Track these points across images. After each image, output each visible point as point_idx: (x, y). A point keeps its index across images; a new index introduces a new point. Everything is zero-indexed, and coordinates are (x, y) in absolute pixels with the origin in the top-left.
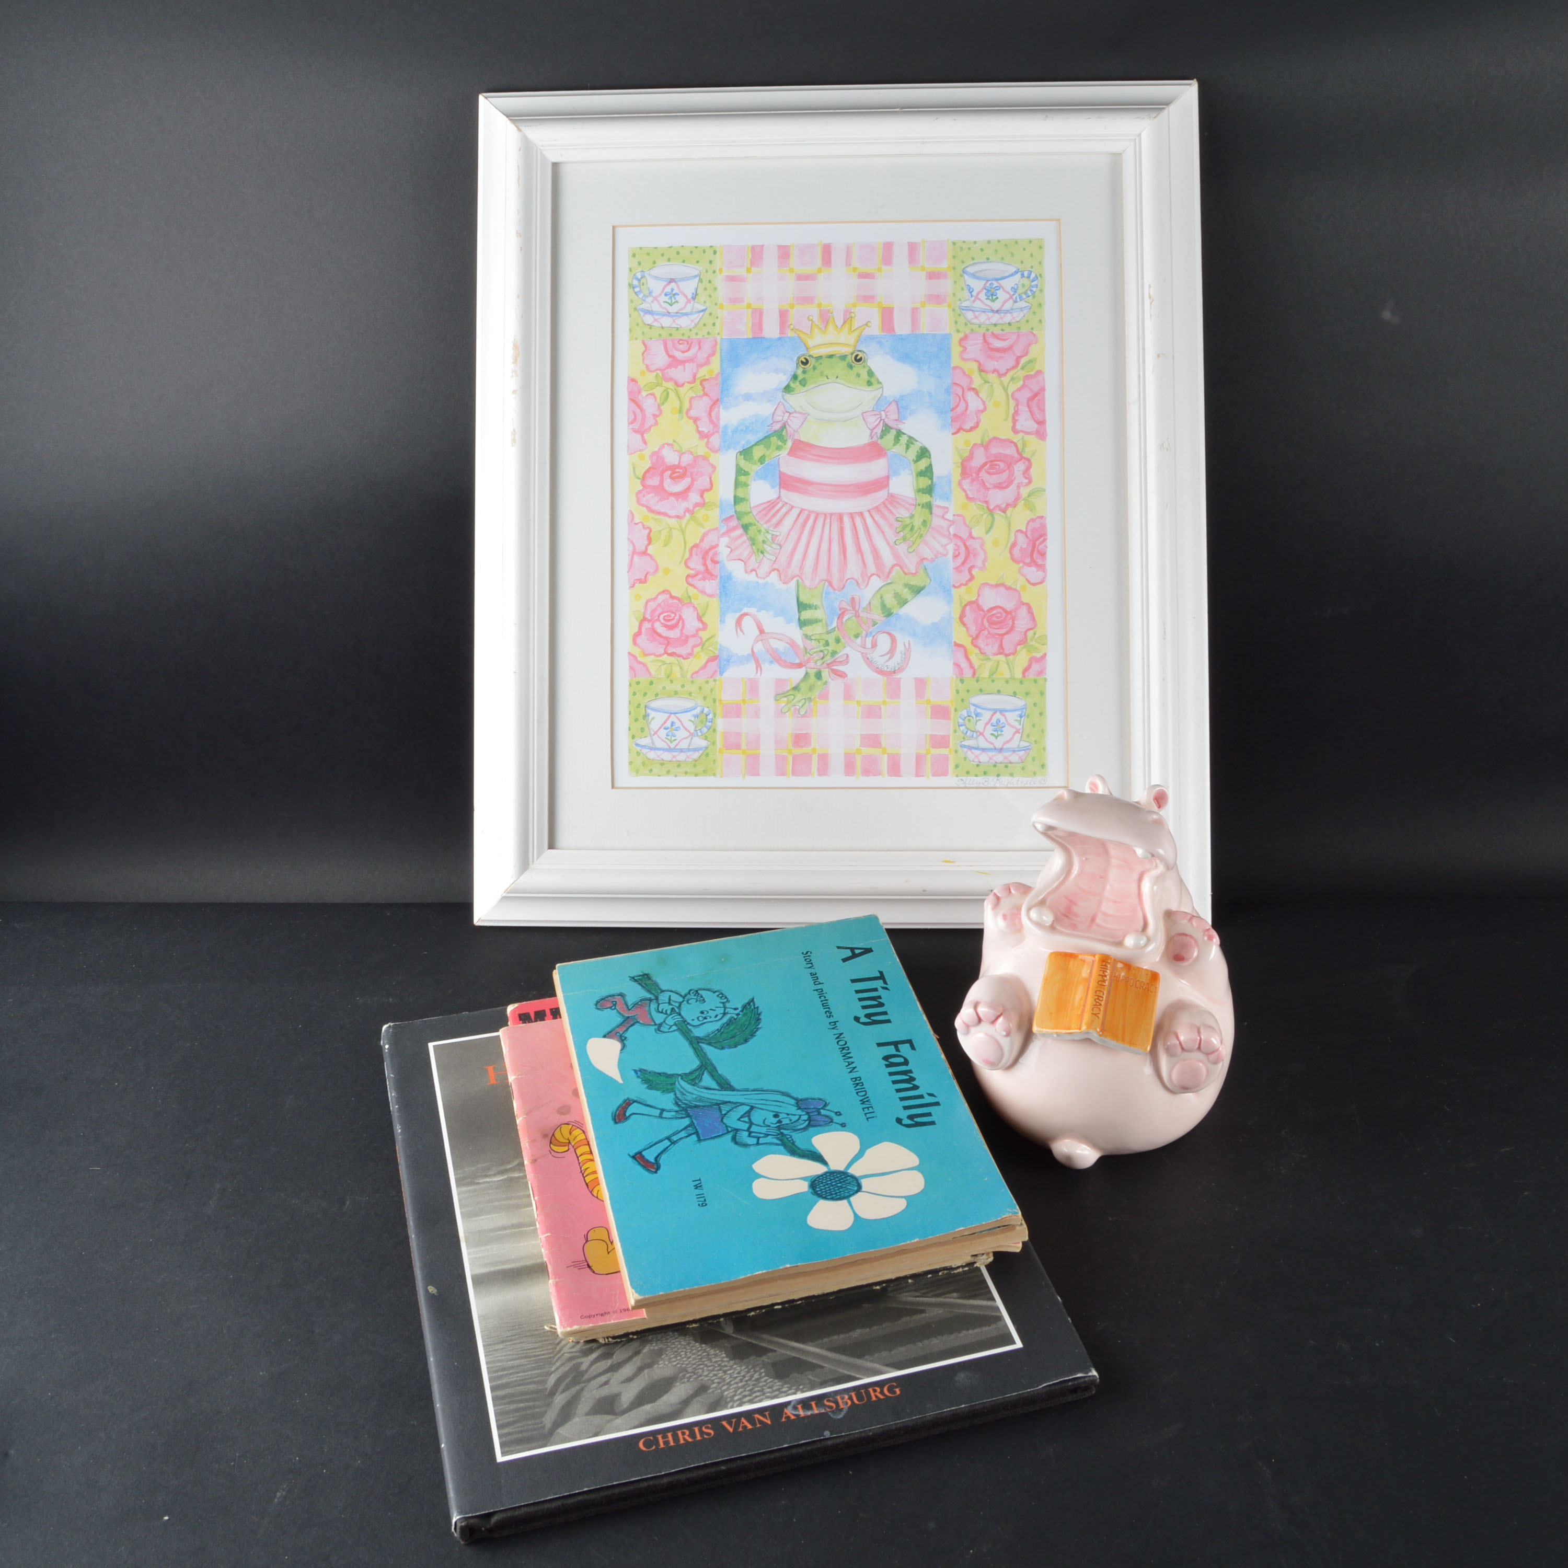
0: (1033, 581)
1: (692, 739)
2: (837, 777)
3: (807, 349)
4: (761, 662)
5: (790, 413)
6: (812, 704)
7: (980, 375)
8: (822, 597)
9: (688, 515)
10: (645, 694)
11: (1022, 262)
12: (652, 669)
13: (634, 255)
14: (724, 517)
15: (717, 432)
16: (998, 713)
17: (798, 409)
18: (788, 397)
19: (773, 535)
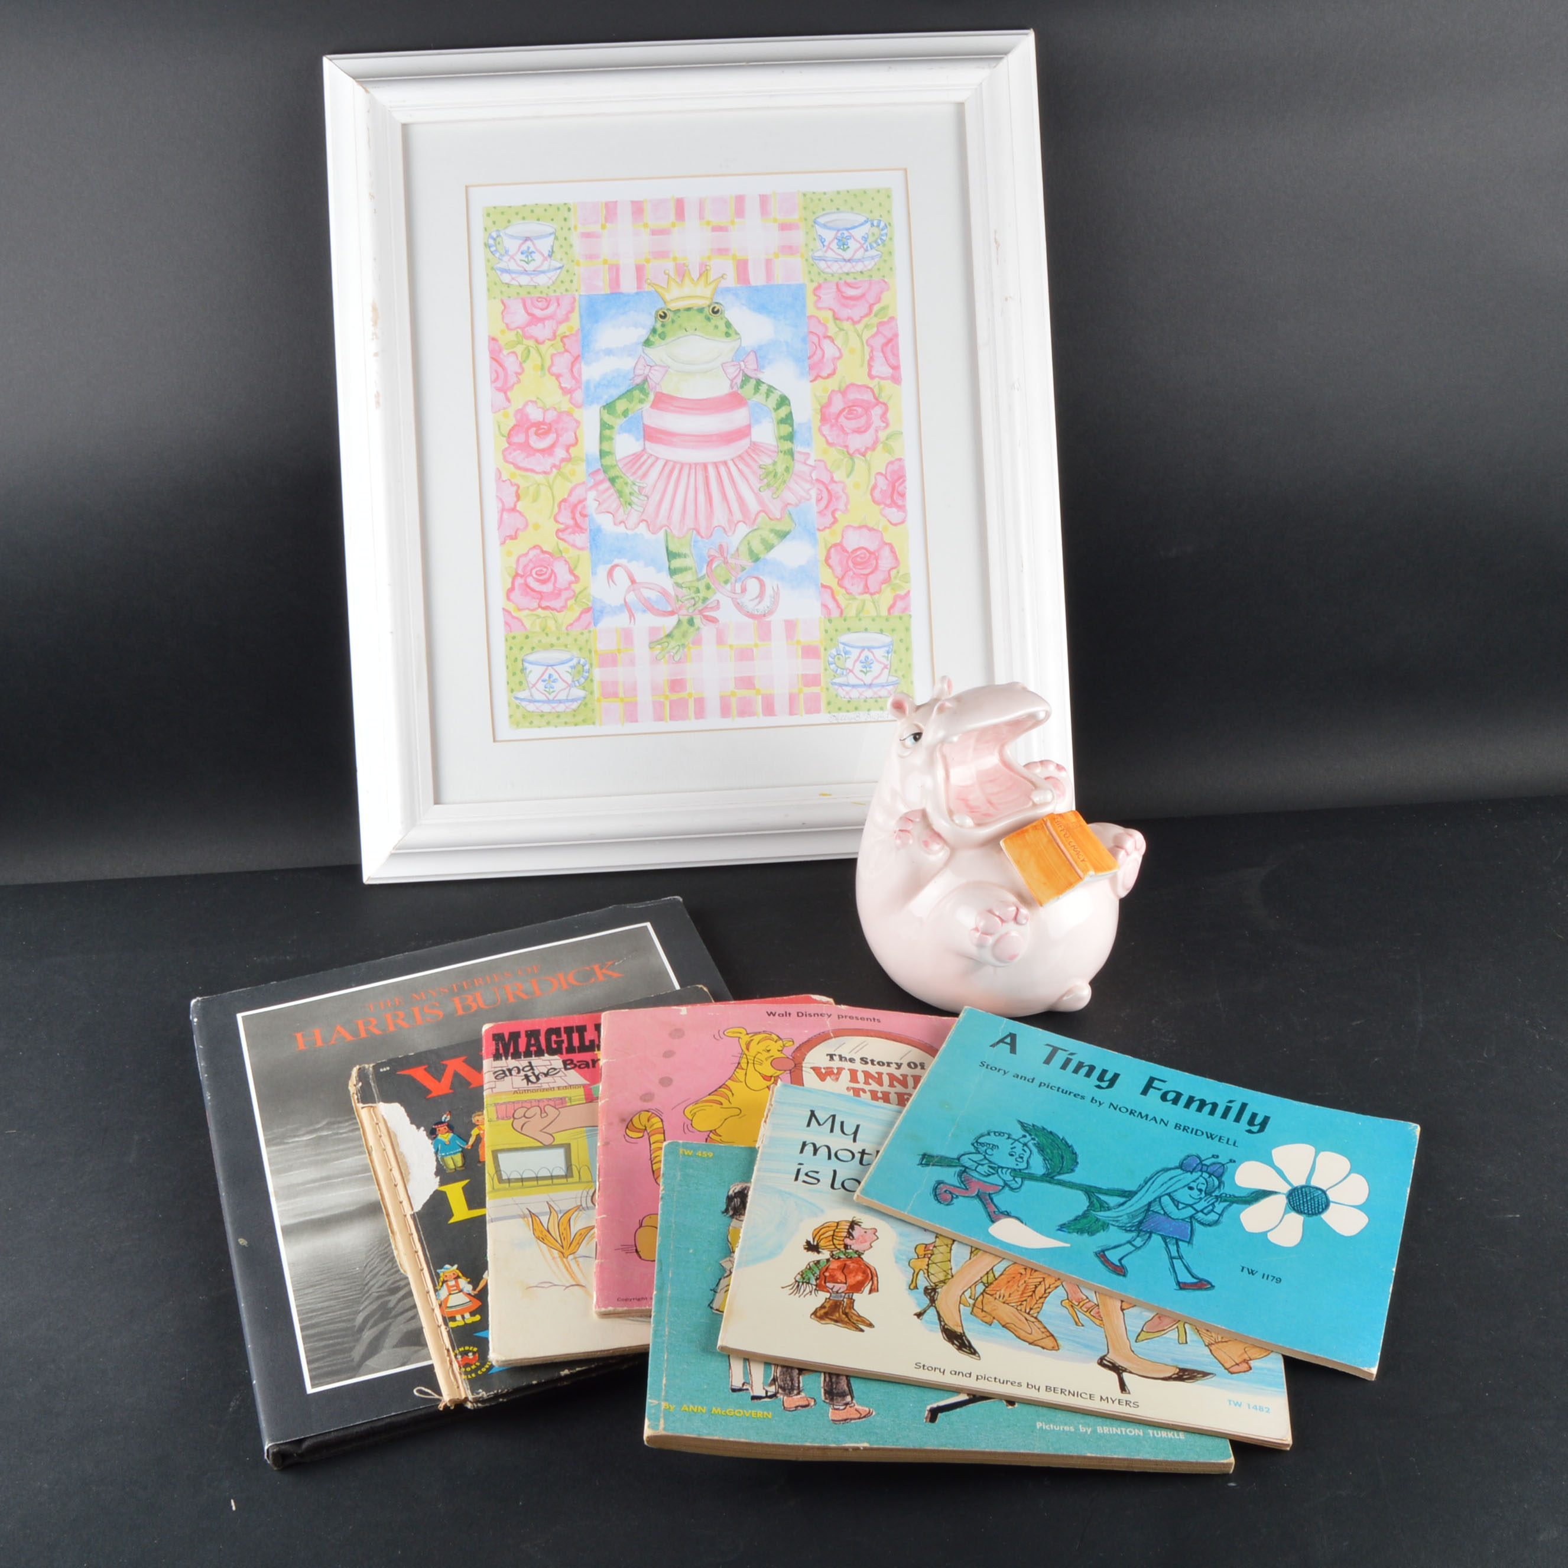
0: (894, 522)
1: (570, 690)
2: (714, 720)
3: (665, 303)
4: (634, 612)
5: (651, 367)
6: (686, 650)
7: (835, 323)
8: (691, 546)
9: (555, 471)
10: (522, 648)
11: (871, 212)
12: (527, 623)
13: (488, 215)
14: (591, 471)
15: (580, 387)
16: (866, 650)
17: (658, 362)
18: (648, 350)
19: (639, 487)
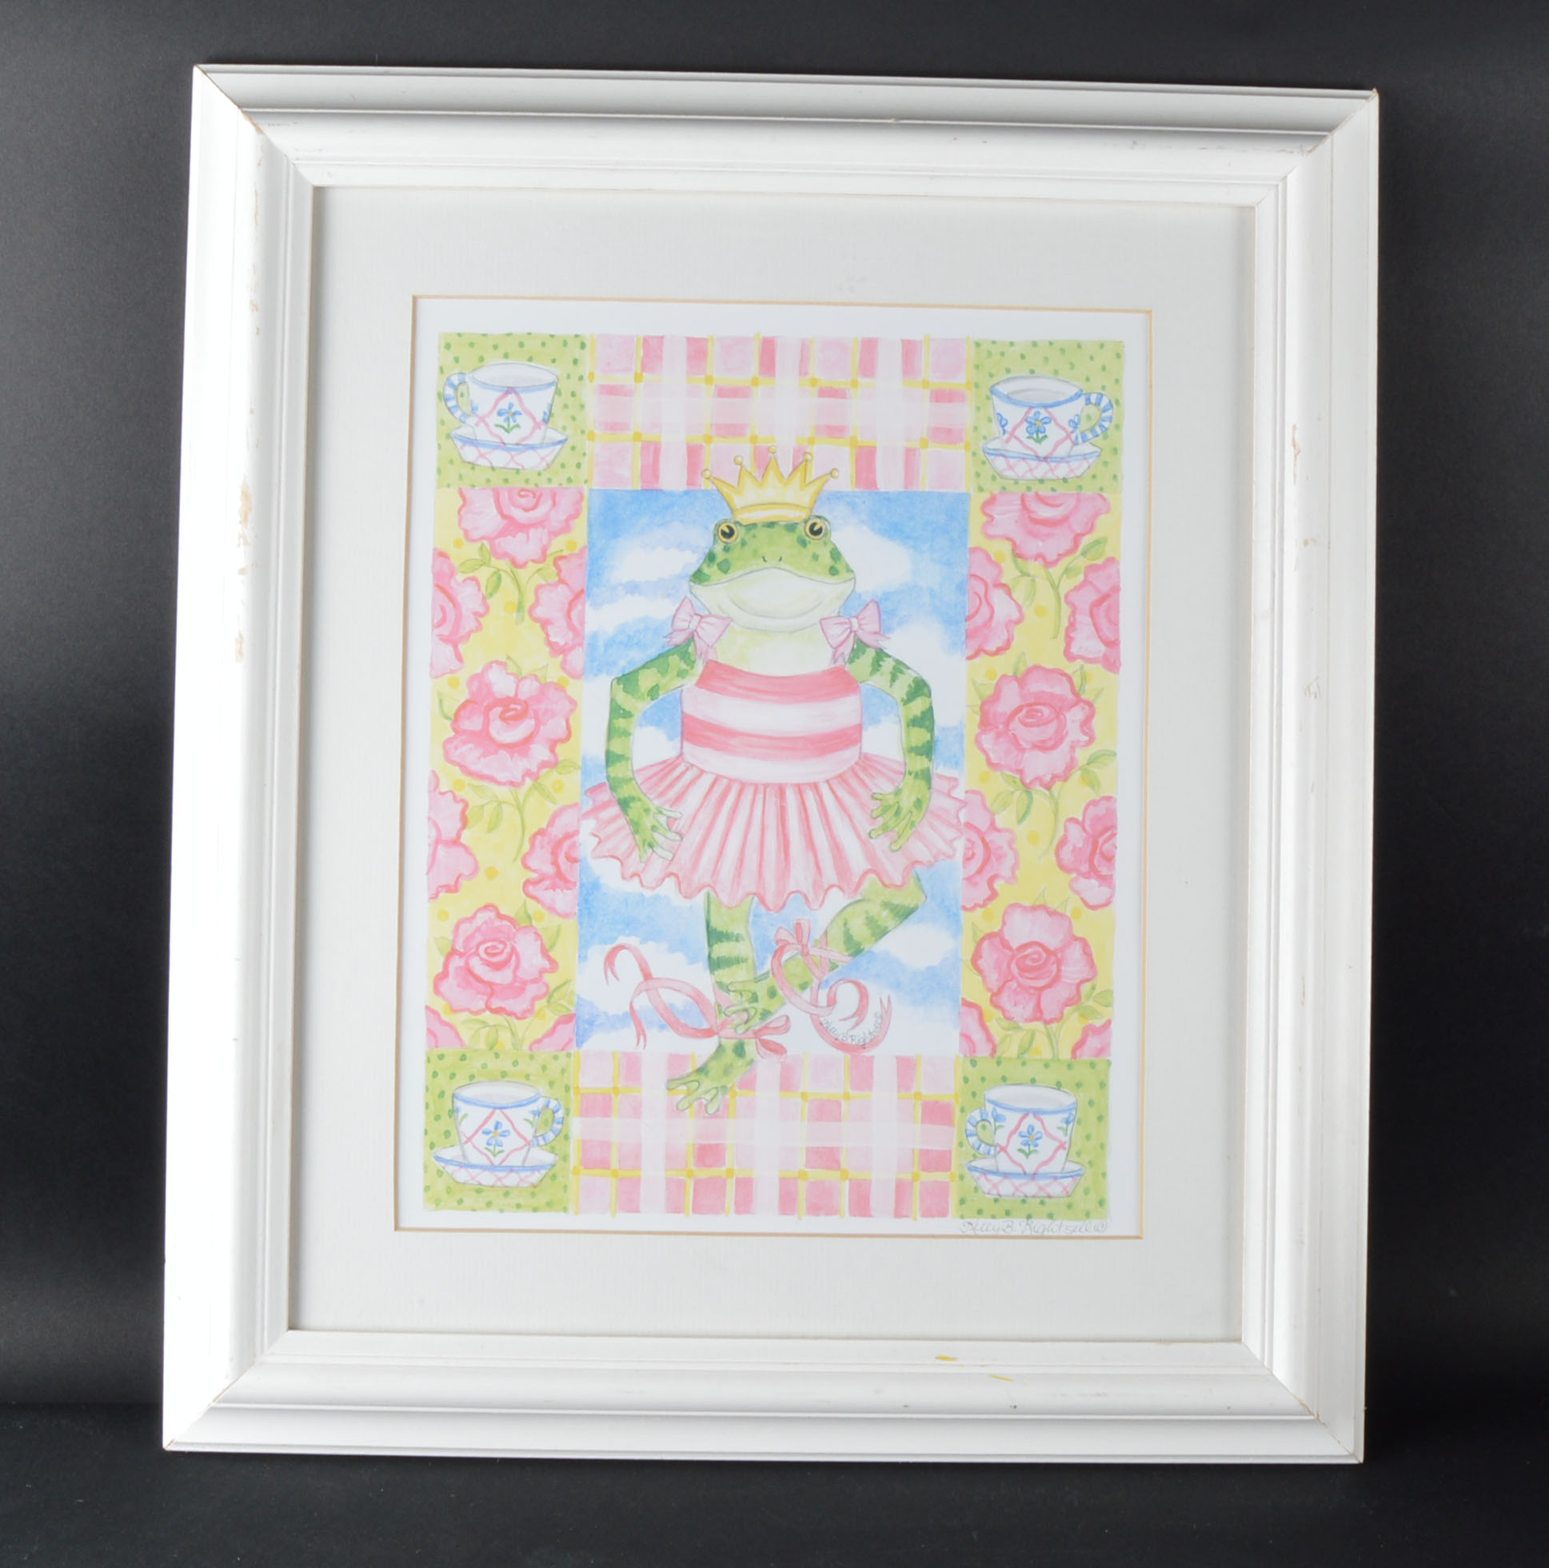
0: (1092, 902)
1: (529, 1150)
2: (766, 1217)
3: (732, 511)
4: (645, 1026)
5: (702, 617)
6: (728, 1096)
7: (1015, 562)
8: (748, 921)
9: (528, 782)
10: (453, 1076)
11: (1088, 379)
12: (465, 1033)
13: (448, 346)
14: (589, 785)
15: (581, 644)
16: (1031, 1116)
17: (715, 611)
18: (699, 590)
19: (669, 817)
